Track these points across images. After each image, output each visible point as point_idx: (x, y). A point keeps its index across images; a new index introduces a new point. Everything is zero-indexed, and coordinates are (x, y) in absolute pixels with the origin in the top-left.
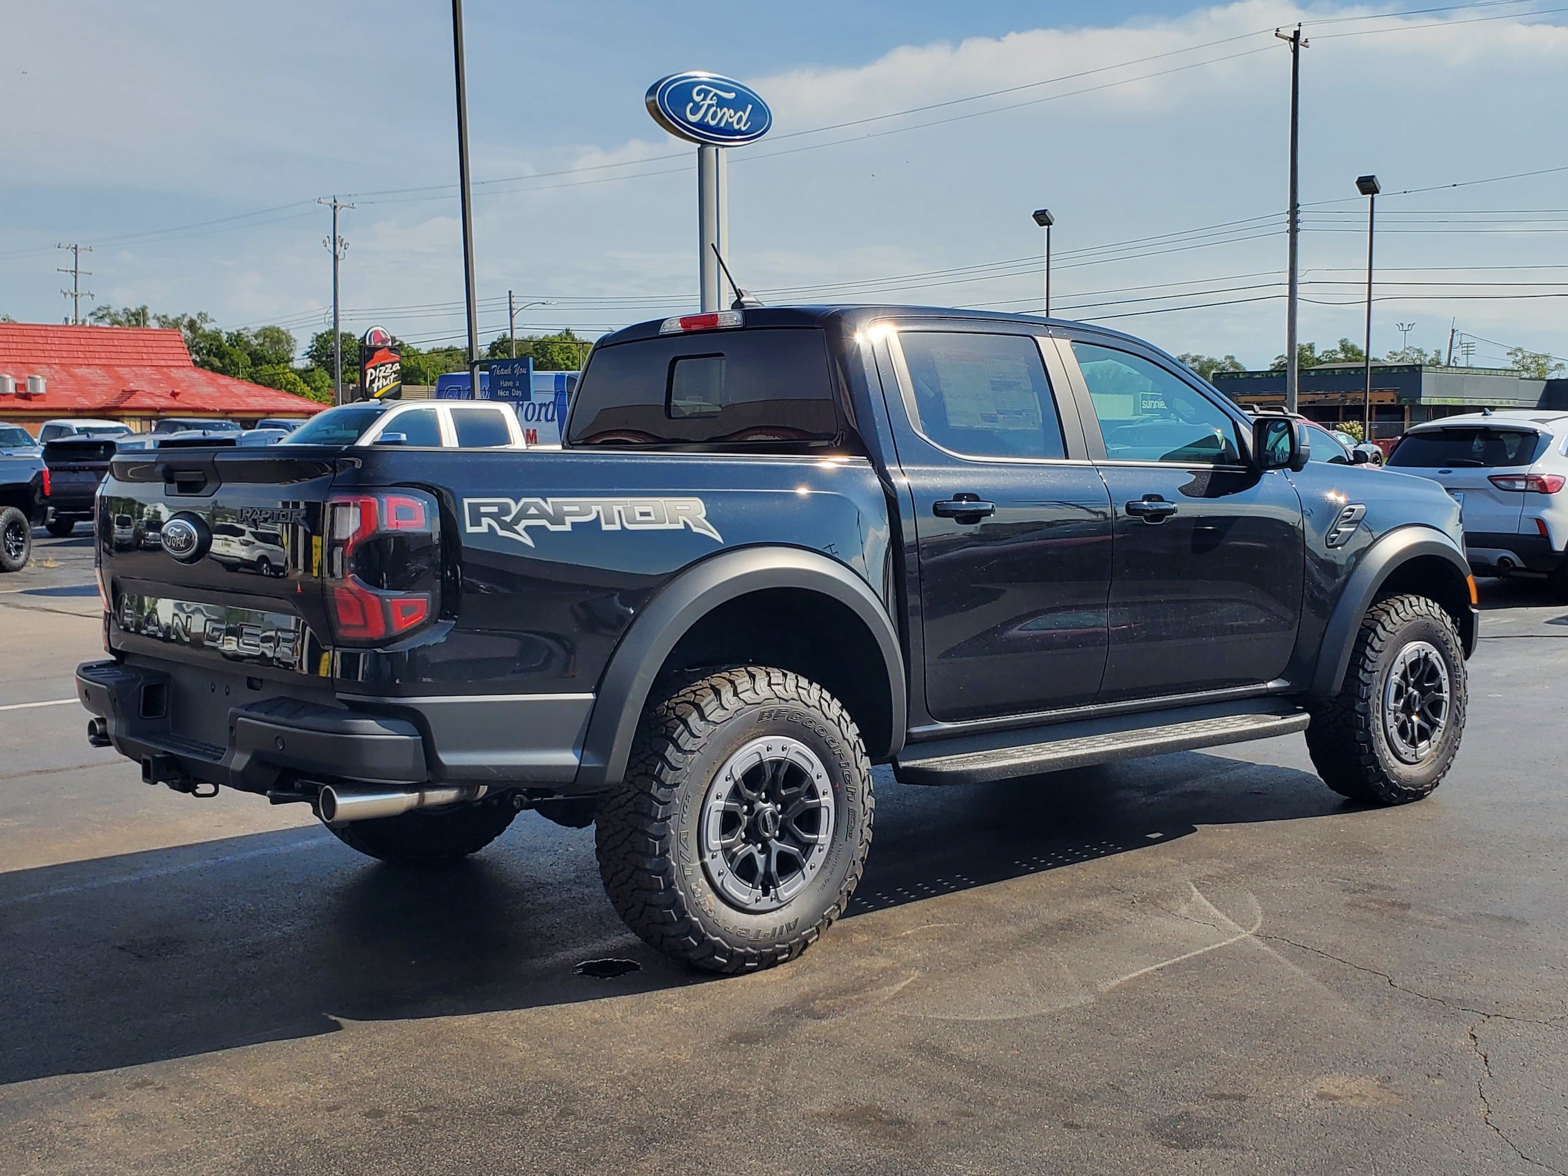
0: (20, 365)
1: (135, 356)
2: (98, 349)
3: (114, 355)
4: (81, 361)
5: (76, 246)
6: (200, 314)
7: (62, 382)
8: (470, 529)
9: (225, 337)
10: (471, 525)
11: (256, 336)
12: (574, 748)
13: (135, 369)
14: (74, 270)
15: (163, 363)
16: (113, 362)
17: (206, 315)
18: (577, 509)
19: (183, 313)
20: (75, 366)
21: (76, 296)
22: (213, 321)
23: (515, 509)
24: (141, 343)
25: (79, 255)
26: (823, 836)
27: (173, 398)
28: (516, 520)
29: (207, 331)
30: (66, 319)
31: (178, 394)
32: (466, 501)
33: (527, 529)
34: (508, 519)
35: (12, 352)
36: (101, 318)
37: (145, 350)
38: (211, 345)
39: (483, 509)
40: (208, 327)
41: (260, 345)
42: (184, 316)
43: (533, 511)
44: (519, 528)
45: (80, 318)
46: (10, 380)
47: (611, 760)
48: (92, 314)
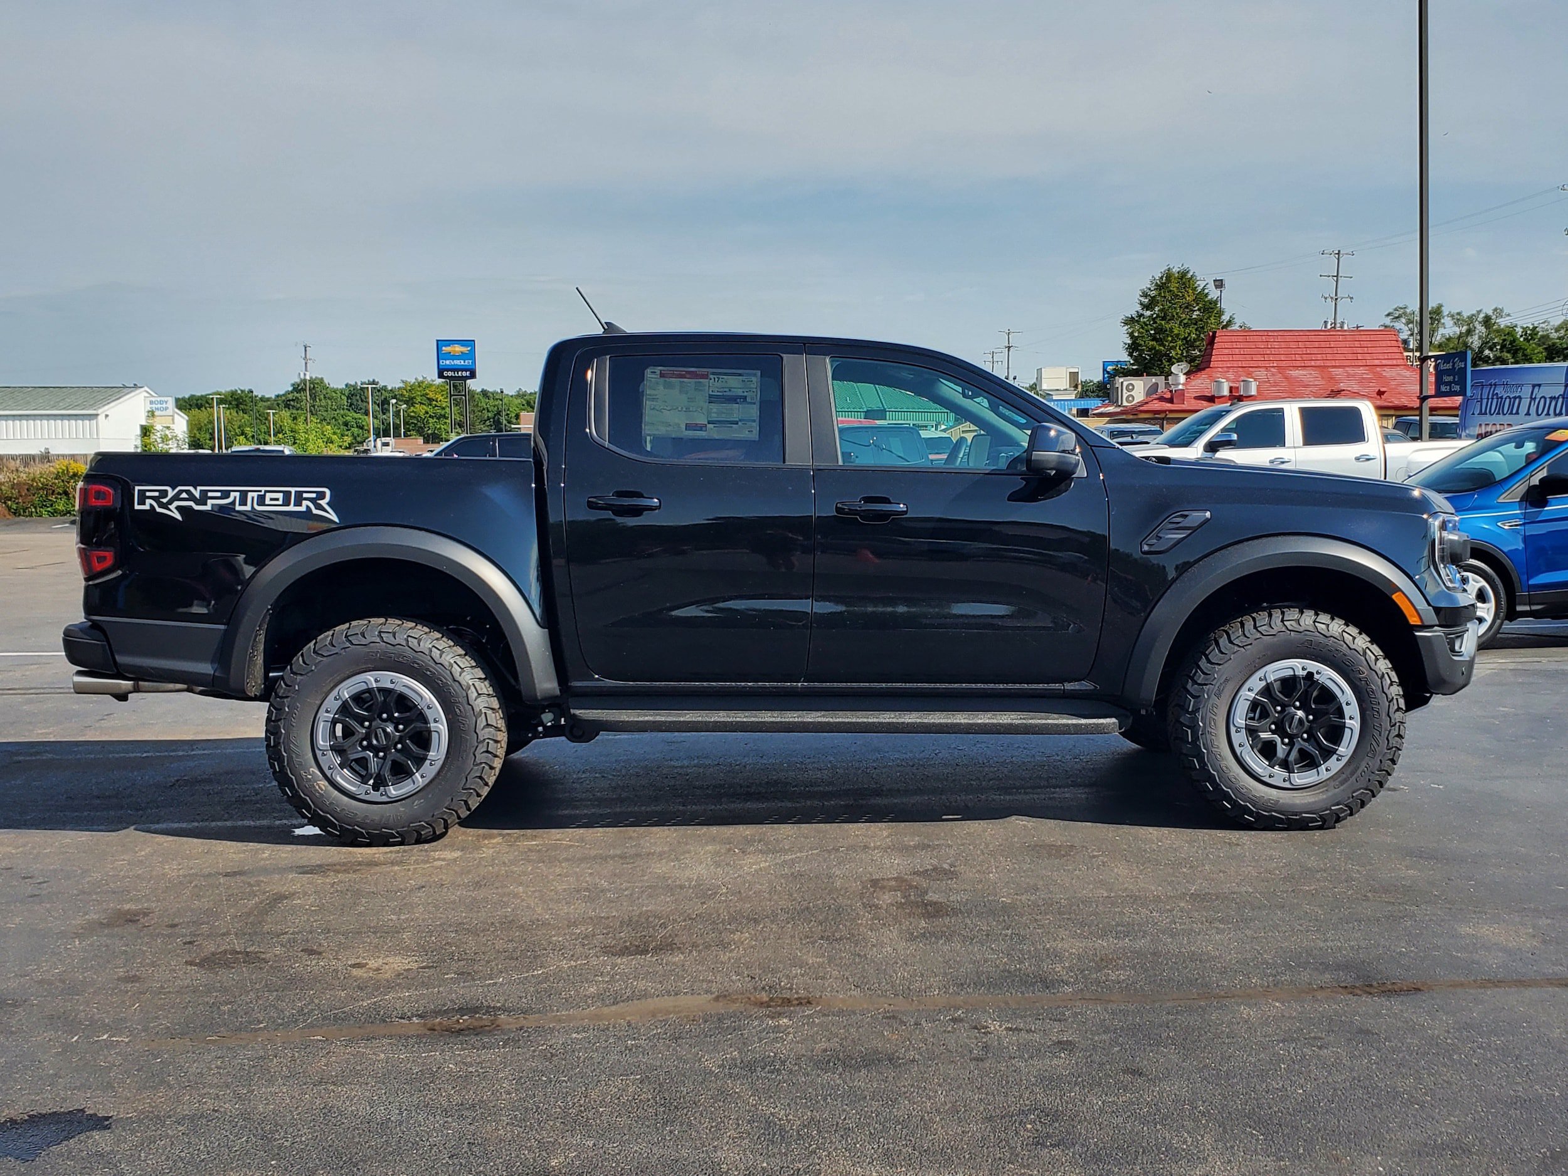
0: (1240, 369)
1: (1350, 357)
2: (1315, 351)
3: (1329, 357)
4: (1298, 364)
5: (1339, 251)
6: (1495, 310)
7: (1276, 384)
8: (137, 507)
9: (1519, 330)
10: (139, 504)
11: (1557, 330)
12: (212, 662)
13: (1347, 369)
14: (1336, 274)
15: (1377, 362)
16: (1328, 363)
17: (1502, 310)
18: (219, 494)
19: (1478, 309)
20: (1291, 368)
21: (1336, 299)
22: (1509, 315)
23: (171, 493)
24: (1357, 344)
25: (1341, 259)
26: (434, 754)
27: (1379, 397)
28: (171, 502)
29: (1502, 326)
30: (1326, 322)
31: (1384, 393)
32: (137, 488)
33: (178, 508)
34: (165, 500)
35: (1235, 358)
36: (1397, 318)
37: (1360, 350)
38: (1504, 340)
39: (148, 494)
40: (1503, 322)
41: (1559, 338)
42: (1479, 312)
43: (184, 495)
44: (172, 507)
45: (1339, 321)
46: (1225, 384)
47: (232, 670)
48: (1388, 315)
